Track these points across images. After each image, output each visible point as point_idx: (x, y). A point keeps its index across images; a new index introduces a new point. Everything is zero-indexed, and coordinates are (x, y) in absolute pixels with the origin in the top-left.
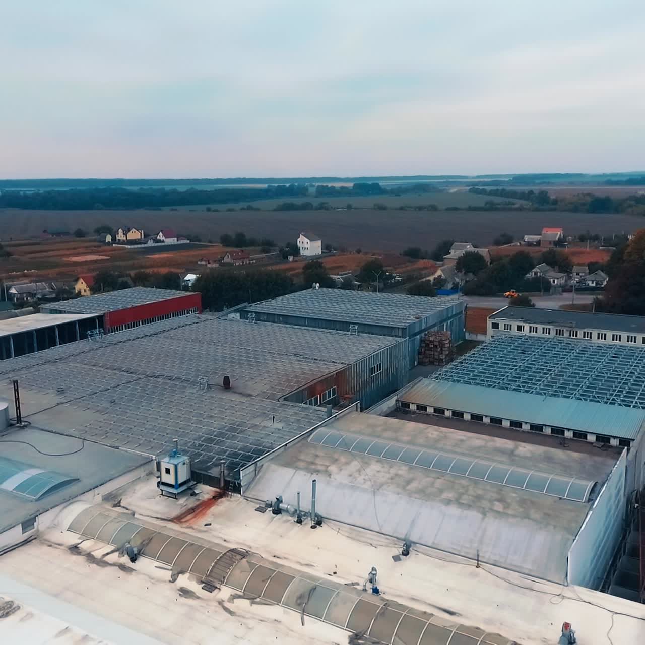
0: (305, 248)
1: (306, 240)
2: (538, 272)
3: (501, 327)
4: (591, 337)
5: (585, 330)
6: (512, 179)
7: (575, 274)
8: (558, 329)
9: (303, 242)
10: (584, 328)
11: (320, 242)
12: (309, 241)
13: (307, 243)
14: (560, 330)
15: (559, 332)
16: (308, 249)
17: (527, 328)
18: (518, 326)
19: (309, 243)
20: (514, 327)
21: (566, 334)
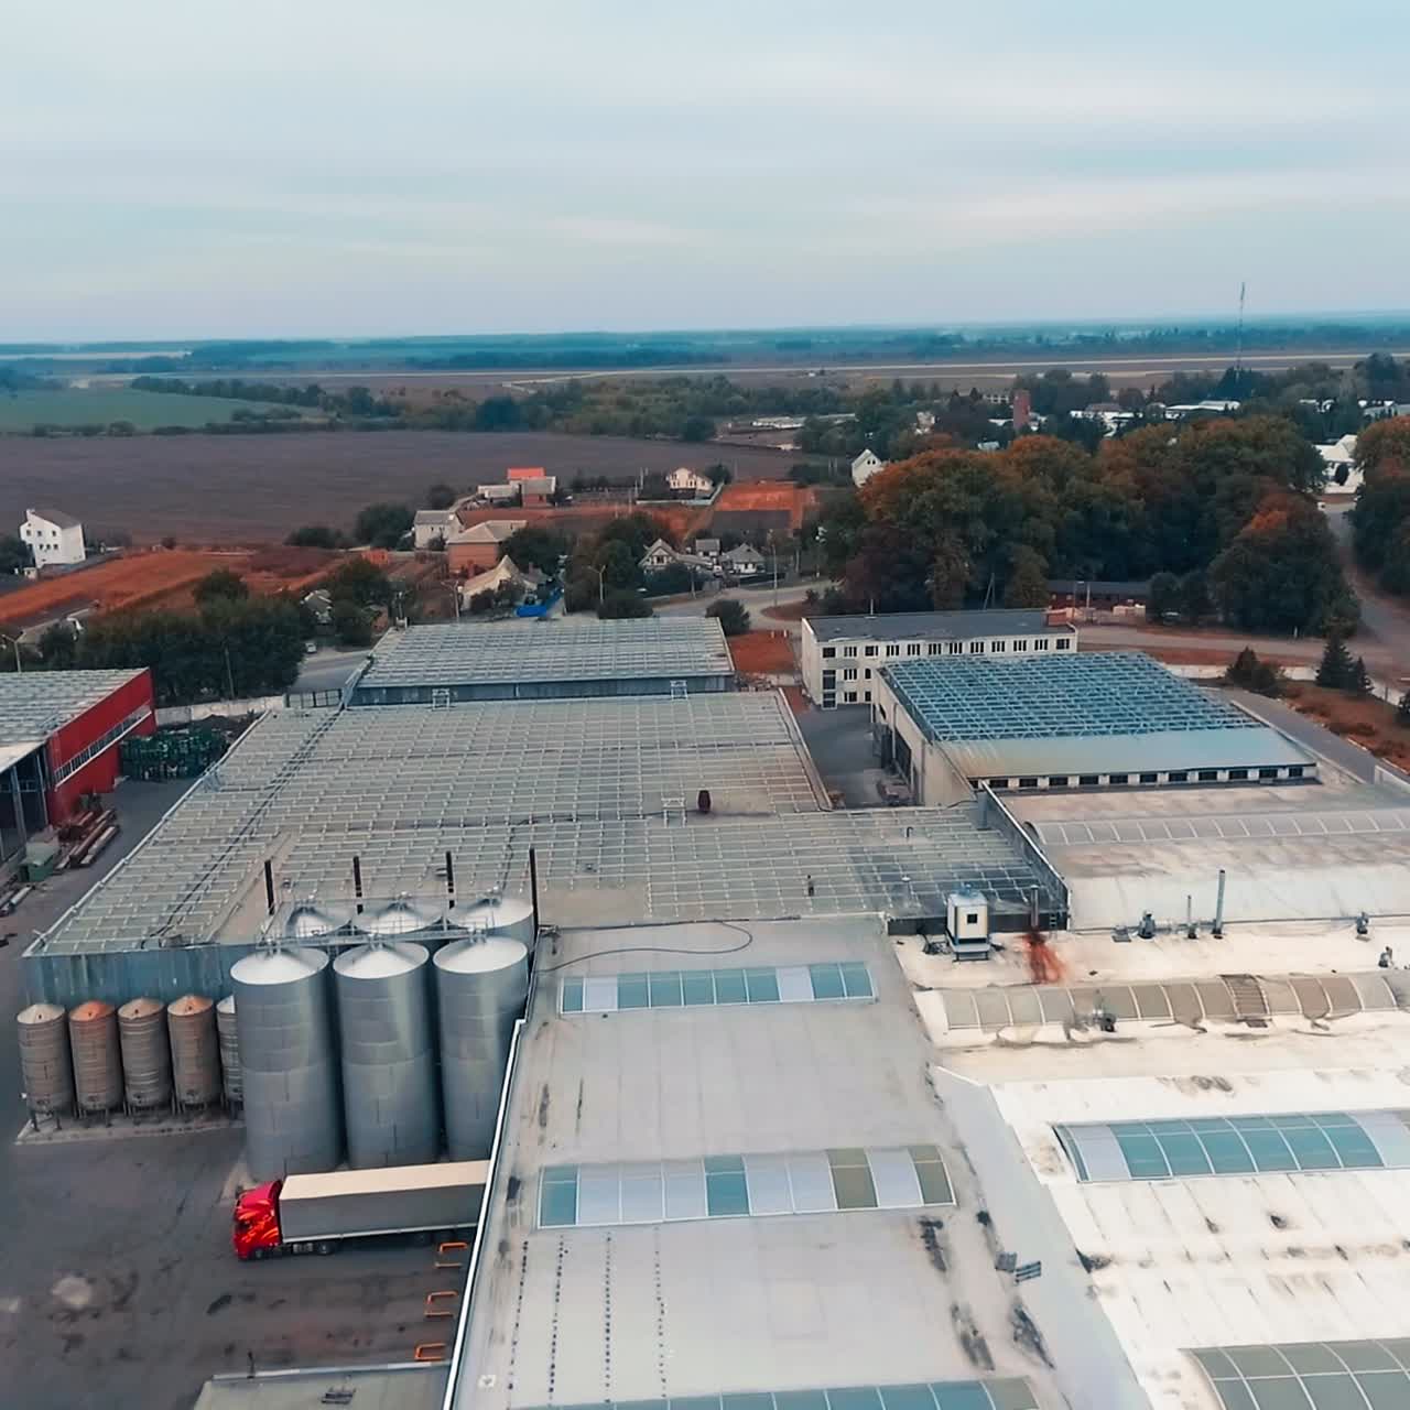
0: (48, 546)
1: (48, 527)
2: (663, 556)
3: (839, 653)
4: (982, 651)
5: (974, 641)
6: (189, 353)
7: (701, 554)
8: (933, 643)
9: (40, 533)
10: (972, 637)
11: (79, 528)
12: (57, 529)
13: (54, 533)
14: (935, 646)
15: (934, 649)
16: (56, 546)
17: (882, 650)
18: (867, 648)
19: (58, 534)
20: (861, 650)
21: (945, 651)
